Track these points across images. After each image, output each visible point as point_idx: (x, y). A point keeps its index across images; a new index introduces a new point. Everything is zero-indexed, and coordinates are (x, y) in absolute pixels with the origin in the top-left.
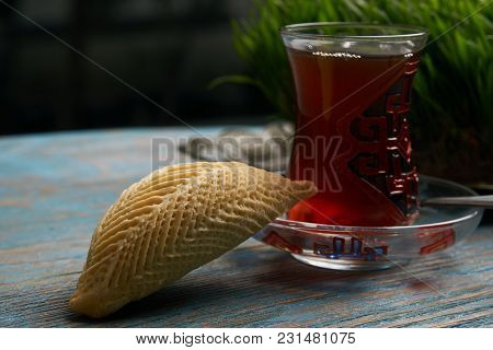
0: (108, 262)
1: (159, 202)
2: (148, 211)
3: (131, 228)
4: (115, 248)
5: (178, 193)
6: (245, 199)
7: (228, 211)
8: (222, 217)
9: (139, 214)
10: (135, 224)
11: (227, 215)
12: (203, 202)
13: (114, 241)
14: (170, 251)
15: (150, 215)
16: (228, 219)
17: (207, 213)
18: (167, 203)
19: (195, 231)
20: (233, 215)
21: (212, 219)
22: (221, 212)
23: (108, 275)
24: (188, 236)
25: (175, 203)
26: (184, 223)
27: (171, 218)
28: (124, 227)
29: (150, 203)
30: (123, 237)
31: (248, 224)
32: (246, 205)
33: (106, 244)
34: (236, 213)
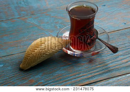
0: (26, 61)
1: (36, 50)
2: (34, 52)
3: (31, 55)
4: (28, 58)
5: (40, 48)
7: (50, 51)
8: (49, 53)
9: (32, 52)
10: (32, 54)
11: (50, 52)
12: (45, 50)
13: (28, 57)
14: (38, 59)
15: (34, 53)
16: (50, 53)
17: (45, 52)
18: (38, 50)
19: (43, 56)
21: (46, 53)
23: (26, 63)
24: (41, 56)
26: (40, 54)
27: (38, 53)
28: (30, 54)
29: (35, 50)
30: (29, 56)
31: (55, 52)
32: (54, 49)
33: (26, 57)
34: (52, 51)
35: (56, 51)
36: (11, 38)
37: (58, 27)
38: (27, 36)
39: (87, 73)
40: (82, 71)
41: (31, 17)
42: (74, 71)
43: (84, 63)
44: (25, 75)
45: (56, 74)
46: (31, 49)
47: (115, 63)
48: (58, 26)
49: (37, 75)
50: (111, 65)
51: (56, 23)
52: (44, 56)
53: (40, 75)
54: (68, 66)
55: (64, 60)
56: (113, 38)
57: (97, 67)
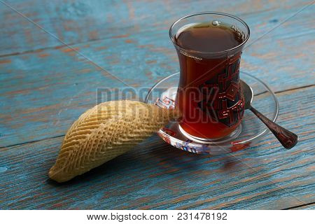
0: (64, 160)
1: (90, 133)
2: (84, 138)
3: (76, 145)
4: (68, 154)
5: (99, 130)
6: (134, 130)
7: (124, 138)
8: (120, 141)
9: (80, 138)
10: (77, 143)
11: (123, 140)
12: (111, 135)
13: (68, 150)
14: (93, 158)
15: (84, 140)
16: (124, 142)
17: (112, 139)
18: (93, 134)
19: (105, 148)
20: (127, 140)
21: (115, 143)
22: (120, 138)
24: (102, 150)
25: (97, 134)
26: (100, 145)
27: (94, 143)
28: (74, 144)
29: (86, 133)
30: (71, 149)
31: (136, 141)
32: (135, 133)
33: (65, 151)
34: (129, 137)
35: (140, 137)
36: (34, 99)
37: (154, 75)
38: (75, 96)
39: (215, 197)
40: (204, 191)
41: (89, 46)
42: (184, 190)
43: (211, 168)
44: (59, 196)
45: (137, 195)
46: (78, 130)
47: (289, 172)
48: (153, 70)
49: (90, 196)
50: (279, 177)
51: (149, 62)
52: (108, 150)
53: (97, 196)
54: (171, 177)
55: (161, 161)
56: (289, 106)
57: (243, 180)
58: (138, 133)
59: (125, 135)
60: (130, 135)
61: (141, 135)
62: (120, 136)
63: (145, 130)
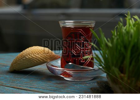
6: (35, 54)
7: (30, 56)
8: (28, 57)
17: (26, 55)
20: (31, 57)
22: (28, 55)
32: (35, 56)
34: (32, 57)
35: (36, 59)
52: (23, 59)
58: (36, 56)
59: (31, 55)
60: (33, 56)
61: (37, 58)
62: (29, 55)
63: (40, 56)
